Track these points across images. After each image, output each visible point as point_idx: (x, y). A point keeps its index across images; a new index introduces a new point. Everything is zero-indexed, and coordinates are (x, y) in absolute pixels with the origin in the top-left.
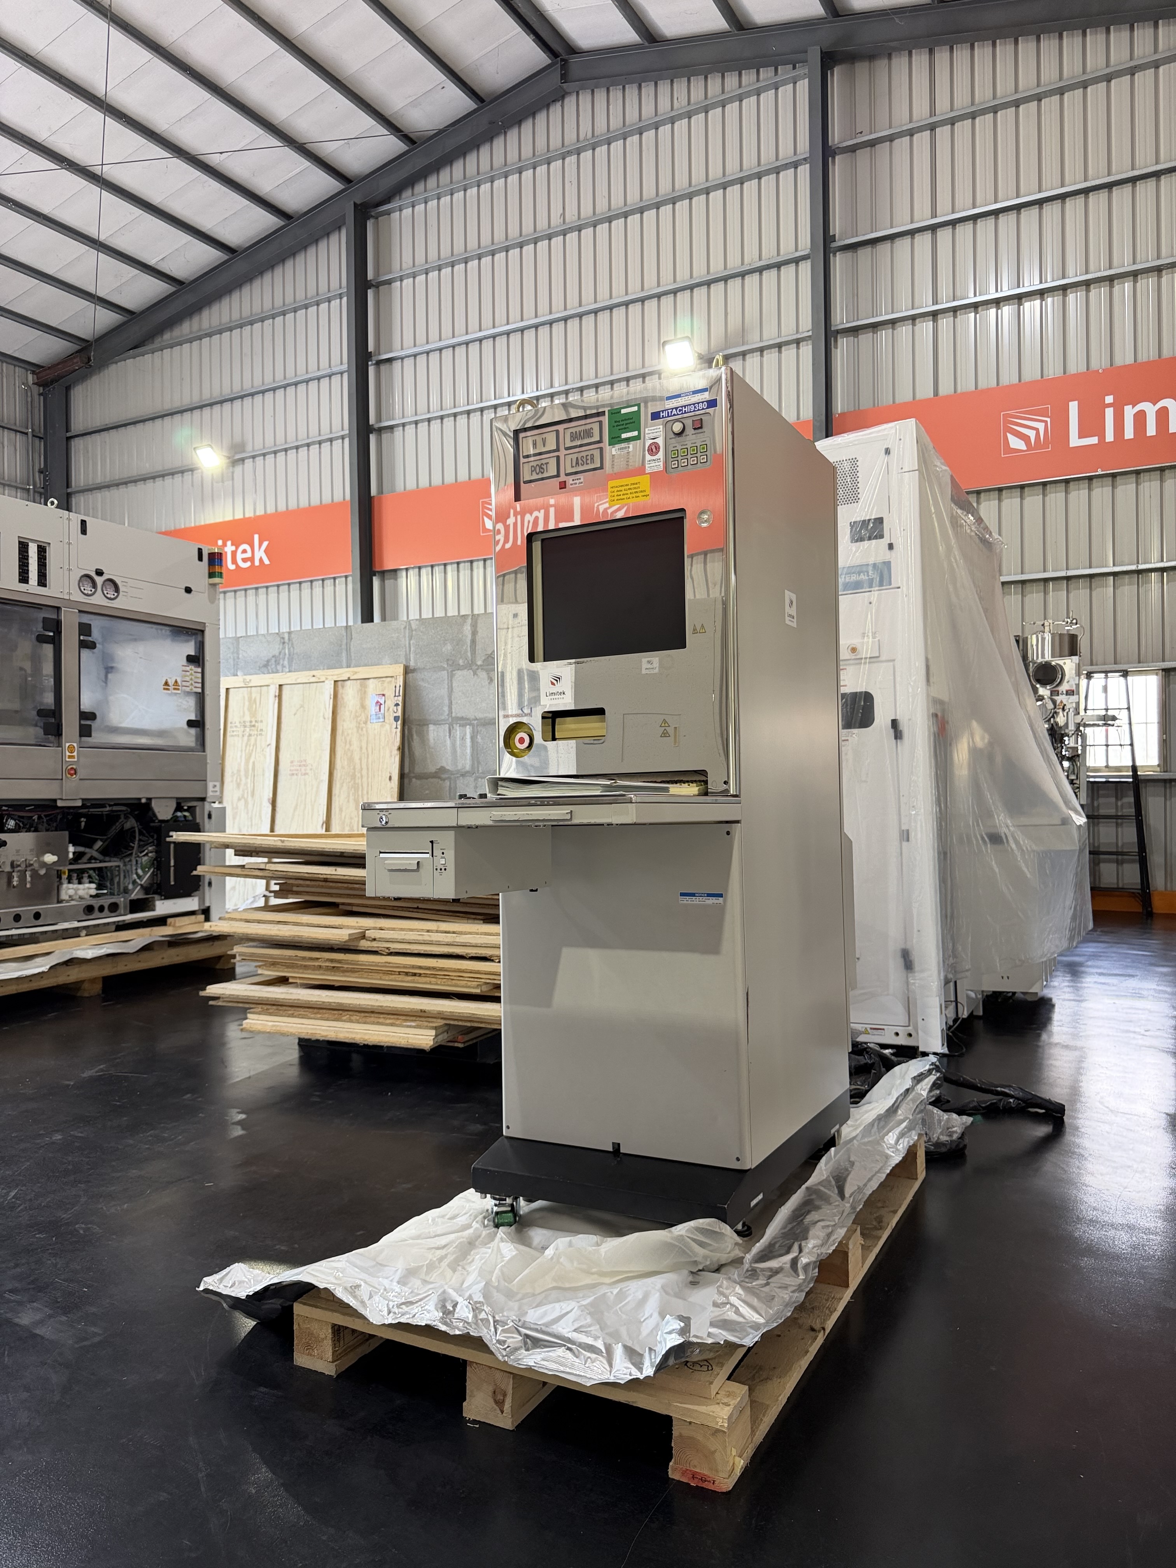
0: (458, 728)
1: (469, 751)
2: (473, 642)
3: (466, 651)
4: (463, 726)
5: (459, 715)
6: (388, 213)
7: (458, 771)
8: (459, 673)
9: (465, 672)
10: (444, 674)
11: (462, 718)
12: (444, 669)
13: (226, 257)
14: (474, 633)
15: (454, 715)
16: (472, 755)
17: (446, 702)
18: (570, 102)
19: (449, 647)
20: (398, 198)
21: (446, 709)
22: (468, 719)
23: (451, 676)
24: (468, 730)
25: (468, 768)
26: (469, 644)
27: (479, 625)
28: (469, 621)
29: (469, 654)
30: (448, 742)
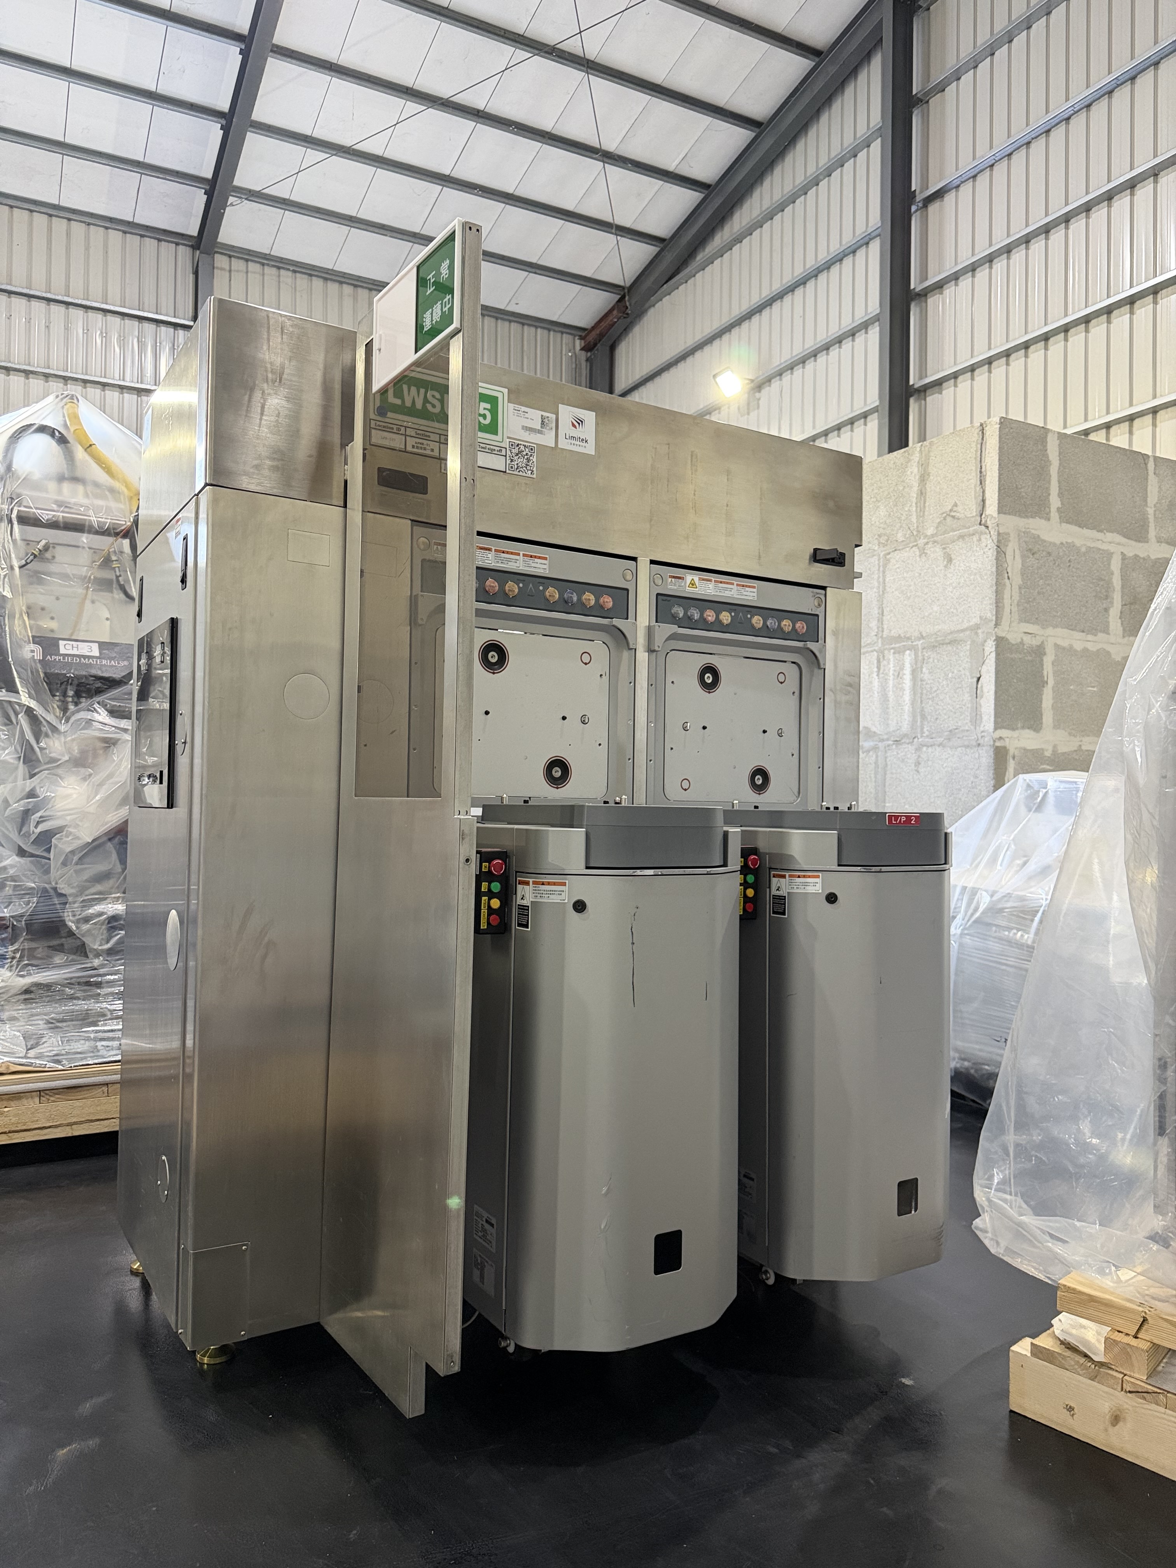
2: (922, 494)
4: (899, 652)
7: (890, 736)
9: (907, 553)
13: (753, 135)
16: (913, 705)
22: (909, 639)
23: (883, 567)
24: (908, 658)
26: (915, 500)
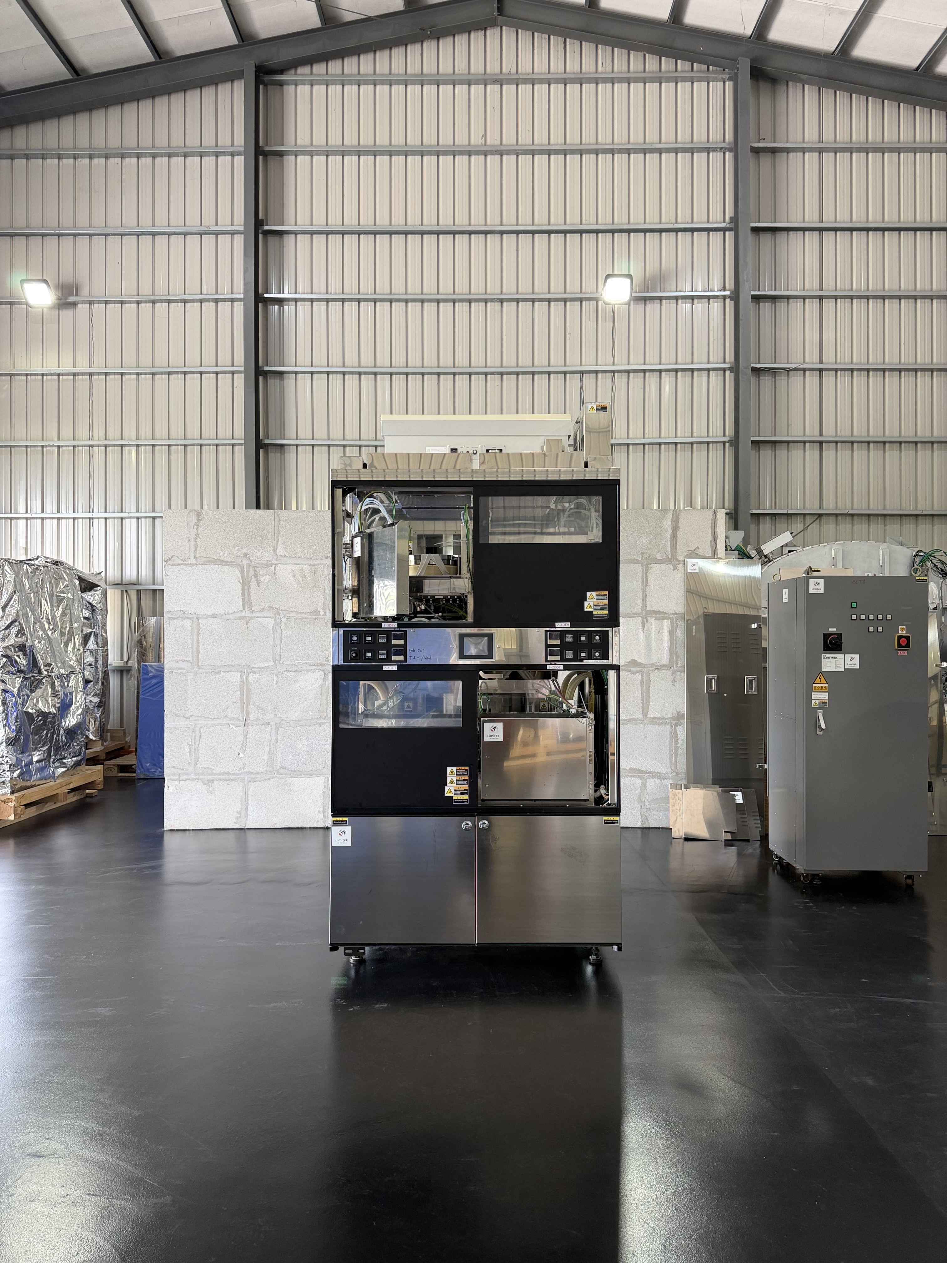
0: (653, 622)
1: (666, 645)
2: (674, 537)
3: (665, 546)
4: (660, 619)
5: (655, 609)
6: (281, 84)
7: (653, 665)
8: (656, 567)
9: (663, 566)
10: (639, 567)
11: (658, 612)
12: (638, 562)
13: (69, 77)
14: (675, 528)
15: (648, 608)
16: (670, 649)
17: (640, 595)
18: (492, 34)
19: (644, 540)
20: (293, 72)
21: (639, 602)
22: (665, 613)
23: (646, 571)
24: (666, 624)
25: (665, 660)
26: (669, 539)
27: (681, 521)
28: (670, 516)
29: (669, 549)
30: (641, 635)
